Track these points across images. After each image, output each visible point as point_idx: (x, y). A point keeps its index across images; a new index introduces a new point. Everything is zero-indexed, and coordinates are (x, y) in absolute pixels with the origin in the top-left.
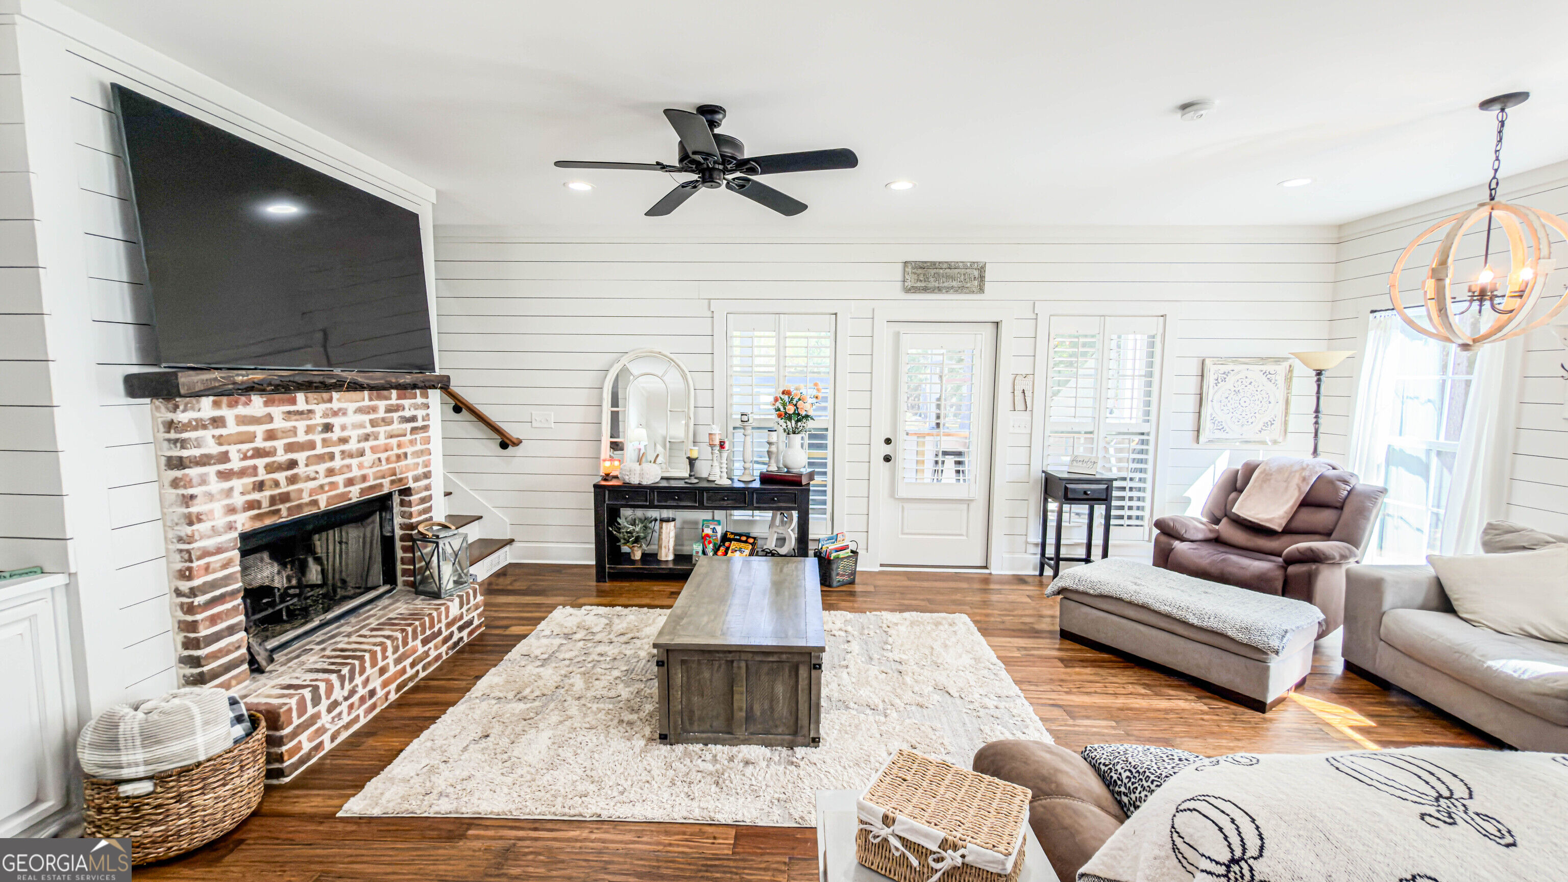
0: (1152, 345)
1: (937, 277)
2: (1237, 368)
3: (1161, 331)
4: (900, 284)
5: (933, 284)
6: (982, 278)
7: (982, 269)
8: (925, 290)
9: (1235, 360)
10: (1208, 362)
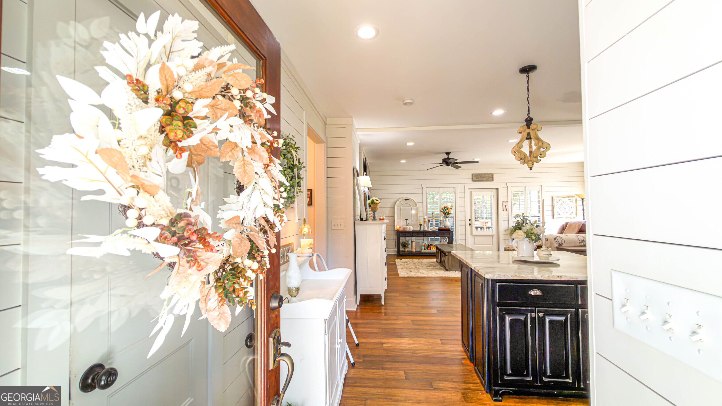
0: (539, 193)
1: (481, 177)
2: (562, 199)
3: (541, 189)
4: (471, 180)
5: (480, 179)
6: (493, 177)
7: (492, 175)
8: (478, 181)
9: (561, 197)
10: (554, 197)
